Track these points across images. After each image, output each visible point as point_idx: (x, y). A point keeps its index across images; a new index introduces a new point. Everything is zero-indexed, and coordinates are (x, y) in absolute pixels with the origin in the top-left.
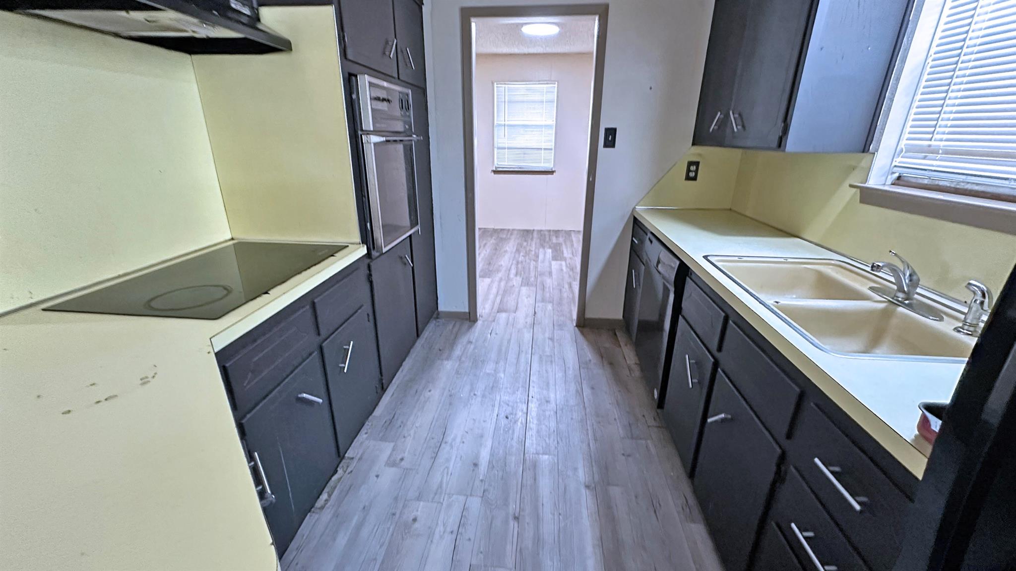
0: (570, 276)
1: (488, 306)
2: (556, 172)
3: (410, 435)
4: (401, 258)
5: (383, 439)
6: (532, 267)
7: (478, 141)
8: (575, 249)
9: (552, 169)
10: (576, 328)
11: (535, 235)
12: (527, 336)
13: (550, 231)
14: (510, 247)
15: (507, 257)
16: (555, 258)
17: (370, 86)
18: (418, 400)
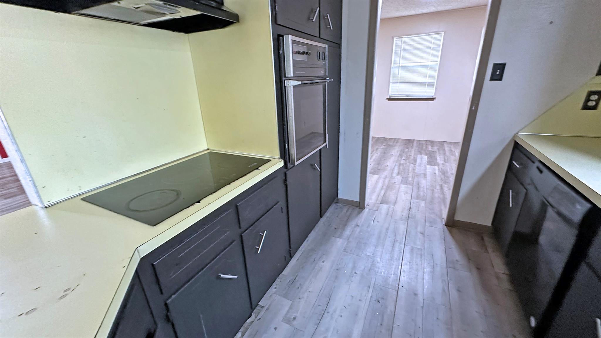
0: (442, 179)
1: (374, 197)
2: (436, 98)
3: (303, 298)
4: (312, 165)
5: (285, 296)
6: (410, 169)
7: (376, 80)
8: (447, 156)
9: (433, 97)
10: (445, 227)
11: (415, 144)
12: (402, 228)
13: (426, 141)
14: (395, 152)
15: (393, 159)
16: (429, 163)
17: (292, 43)
18: (314, 268)
